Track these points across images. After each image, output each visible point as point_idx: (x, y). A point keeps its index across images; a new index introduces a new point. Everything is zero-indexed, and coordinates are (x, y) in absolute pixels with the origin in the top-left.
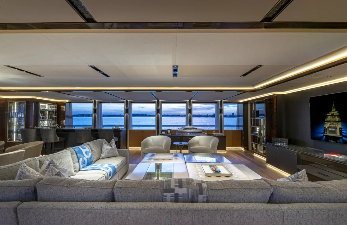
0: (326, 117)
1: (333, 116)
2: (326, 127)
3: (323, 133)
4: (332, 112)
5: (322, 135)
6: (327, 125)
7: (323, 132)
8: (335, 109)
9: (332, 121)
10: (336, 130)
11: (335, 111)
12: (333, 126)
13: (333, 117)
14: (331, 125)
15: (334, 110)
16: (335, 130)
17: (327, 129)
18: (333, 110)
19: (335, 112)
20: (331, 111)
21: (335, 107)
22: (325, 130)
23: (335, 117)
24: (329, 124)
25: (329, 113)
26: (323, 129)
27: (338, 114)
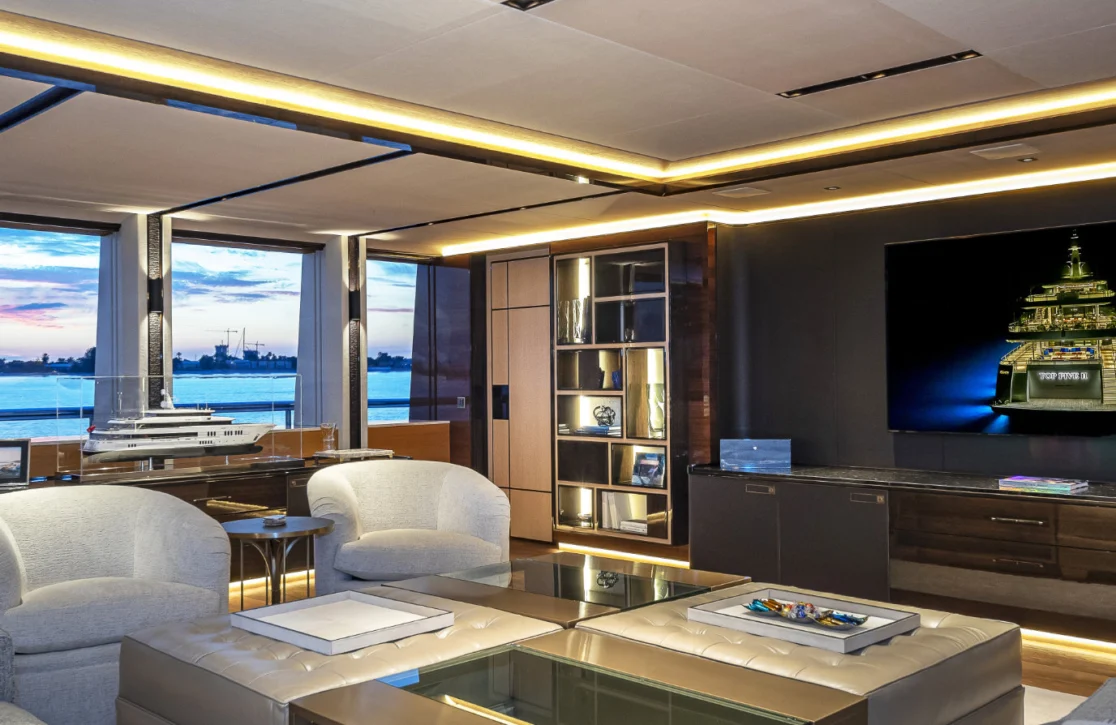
0: (1018, 311)
1: (1074, 307)
2: (1021, 368)
3: (988, 402)
4: (1066, 288)
5: (988, 410)
6: (1019, 358)
7: (993, 393)
8: (1088, 268)
9: (1064, 333)
10: (1092, 378)
11: (1084, 280)
12: (1068, 357)
13: (1066, 312)
14: (1053, 356)
15: (1081, 273)
16: (1085, 376)
17: (1021, 378)
18: (1071, 274)
19: (1087, 287)
20: (1057, 278)
21: (1084, 256)
22: (1006, 383)
23: (1083, 310)
24: (1040, 347)
25: (1042, 291)
26: (994, 380)
27: (1110, 294)
